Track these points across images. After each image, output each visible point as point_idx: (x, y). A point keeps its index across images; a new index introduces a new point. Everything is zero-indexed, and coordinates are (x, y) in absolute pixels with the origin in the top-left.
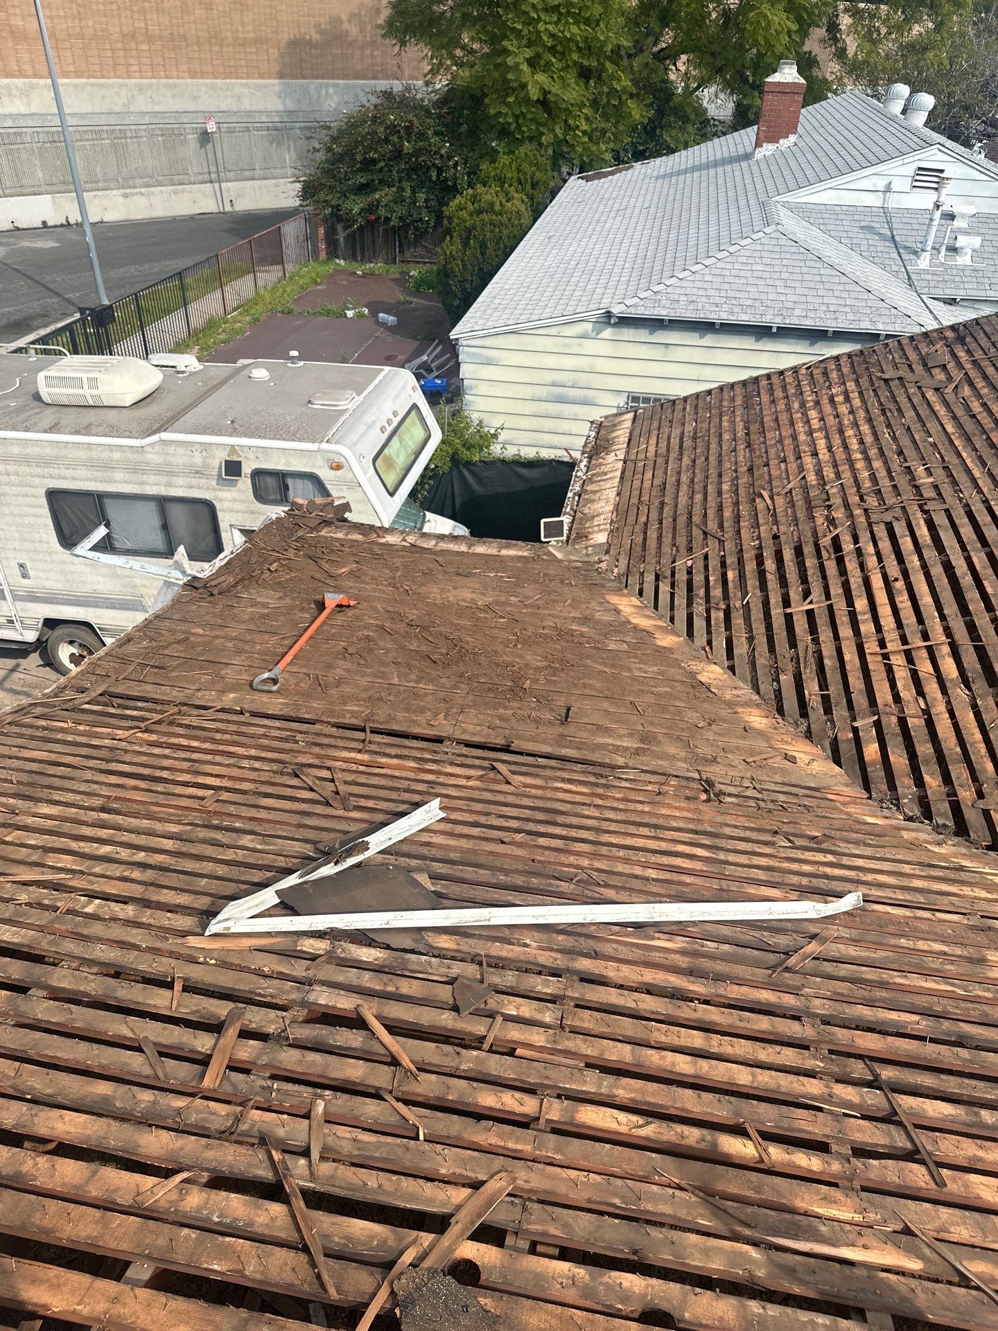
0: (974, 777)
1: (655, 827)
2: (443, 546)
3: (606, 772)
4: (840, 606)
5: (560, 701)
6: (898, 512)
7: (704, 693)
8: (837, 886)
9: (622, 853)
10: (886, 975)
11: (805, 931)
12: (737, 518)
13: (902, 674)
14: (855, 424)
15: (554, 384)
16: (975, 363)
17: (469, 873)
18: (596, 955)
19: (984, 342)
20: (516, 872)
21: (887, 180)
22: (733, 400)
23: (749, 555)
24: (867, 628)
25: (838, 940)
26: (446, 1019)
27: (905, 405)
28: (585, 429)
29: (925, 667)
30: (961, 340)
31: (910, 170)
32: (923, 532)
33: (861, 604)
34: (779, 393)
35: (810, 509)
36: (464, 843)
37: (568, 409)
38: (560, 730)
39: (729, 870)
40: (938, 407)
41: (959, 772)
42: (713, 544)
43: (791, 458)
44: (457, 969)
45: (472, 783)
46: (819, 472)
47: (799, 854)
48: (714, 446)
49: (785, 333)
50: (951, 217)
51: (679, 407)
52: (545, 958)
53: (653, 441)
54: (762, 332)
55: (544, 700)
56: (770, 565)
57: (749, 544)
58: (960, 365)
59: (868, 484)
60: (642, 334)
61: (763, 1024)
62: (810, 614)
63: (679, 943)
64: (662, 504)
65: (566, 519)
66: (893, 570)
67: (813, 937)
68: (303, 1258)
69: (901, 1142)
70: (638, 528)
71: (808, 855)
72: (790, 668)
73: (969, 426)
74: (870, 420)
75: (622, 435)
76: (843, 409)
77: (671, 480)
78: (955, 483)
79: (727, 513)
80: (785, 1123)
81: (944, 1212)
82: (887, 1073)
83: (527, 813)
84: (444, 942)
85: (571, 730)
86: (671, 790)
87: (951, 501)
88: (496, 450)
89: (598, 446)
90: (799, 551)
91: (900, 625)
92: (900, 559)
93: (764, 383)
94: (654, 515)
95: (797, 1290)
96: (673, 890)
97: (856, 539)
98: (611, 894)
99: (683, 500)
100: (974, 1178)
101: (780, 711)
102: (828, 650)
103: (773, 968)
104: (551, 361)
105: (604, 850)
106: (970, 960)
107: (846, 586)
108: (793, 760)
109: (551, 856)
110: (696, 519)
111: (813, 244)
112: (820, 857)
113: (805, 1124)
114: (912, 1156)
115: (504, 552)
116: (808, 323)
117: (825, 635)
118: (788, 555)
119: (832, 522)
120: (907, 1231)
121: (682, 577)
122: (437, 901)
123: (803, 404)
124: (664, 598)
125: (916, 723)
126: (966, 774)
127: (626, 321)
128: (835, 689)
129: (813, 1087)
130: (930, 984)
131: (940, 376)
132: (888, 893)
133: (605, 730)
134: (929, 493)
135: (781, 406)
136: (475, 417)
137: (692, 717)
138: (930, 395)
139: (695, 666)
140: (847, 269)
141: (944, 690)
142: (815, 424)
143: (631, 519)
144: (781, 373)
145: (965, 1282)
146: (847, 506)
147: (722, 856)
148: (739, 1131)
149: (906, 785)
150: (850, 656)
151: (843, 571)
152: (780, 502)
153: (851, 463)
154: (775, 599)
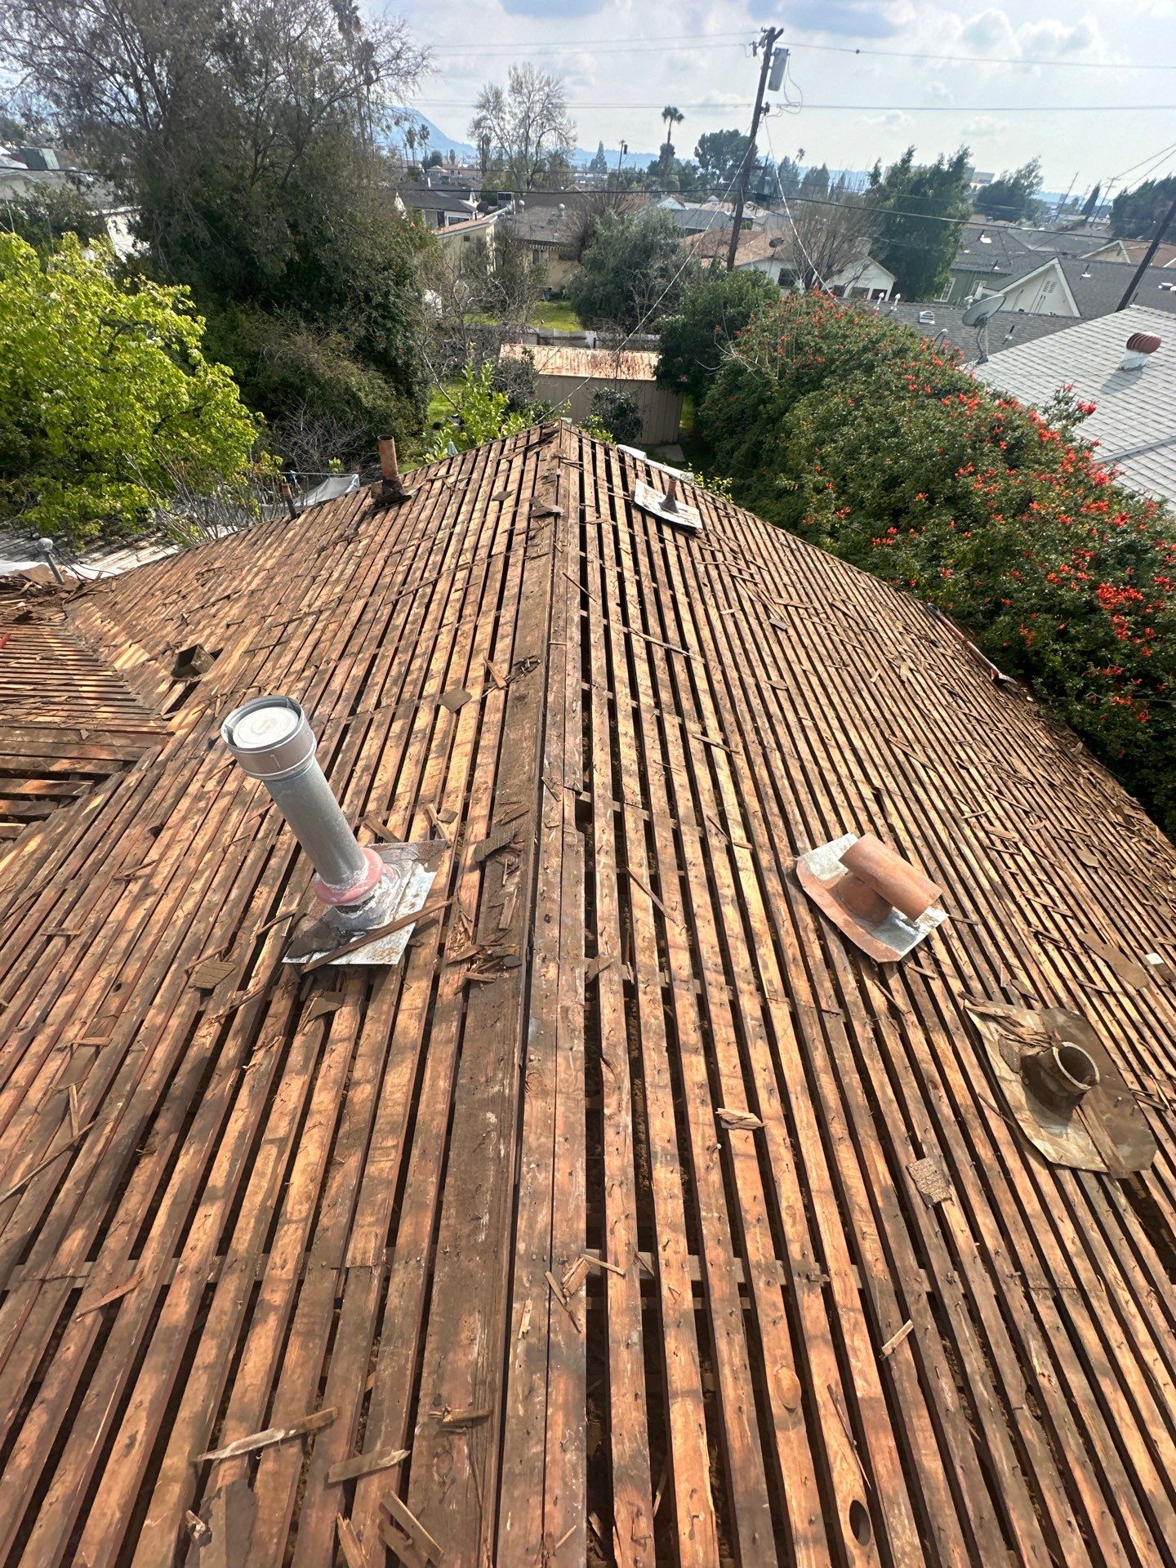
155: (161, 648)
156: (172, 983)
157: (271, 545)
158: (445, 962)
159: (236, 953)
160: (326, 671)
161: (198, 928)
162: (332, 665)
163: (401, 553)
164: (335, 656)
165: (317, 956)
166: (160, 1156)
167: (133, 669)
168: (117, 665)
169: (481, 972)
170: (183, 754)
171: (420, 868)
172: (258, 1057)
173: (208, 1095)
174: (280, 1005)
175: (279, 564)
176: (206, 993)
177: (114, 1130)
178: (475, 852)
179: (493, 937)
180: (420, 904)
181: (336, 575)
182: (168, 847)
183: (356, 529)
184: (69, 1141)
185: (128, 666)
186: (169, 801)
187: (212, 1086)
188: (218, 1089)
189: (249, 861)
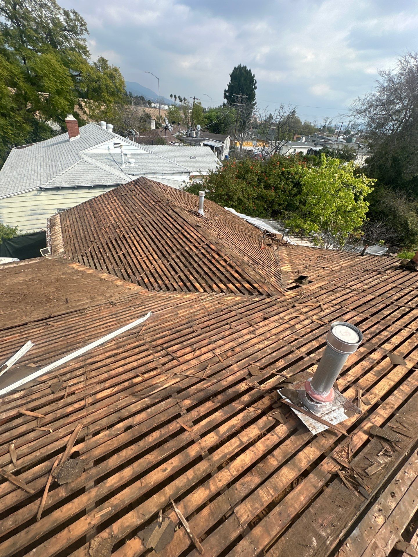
0: (167, 278)
1: (101, 319)
2: (6, 267)
3: (83, 311)
4: (129, 250)
5: (64, 298)
6: (135, 226)
7: (104, 281)
8: (146, 312)
9: (93, 329)
10: (160, 326)
11: (142, 325)
12: (98, 236)
13: (147, 261)
14: (119, 207)
15: (31, 210)
16: (141, 188)
17: (47, 356)
18: (92, 357)
19: (141, 183)
20: (63, 348)
21: (107, 146)
22: (87, 206)
23: (104, 244)
24: (137, 253)
25: (149, 324)
26: (51, 397)
27: (129, 201)
28: (46, 221)
29: (151, 258)
30: (136, 183)
31: (112, 143)
32: (141, 229)
33: (134, 249)
34: (98, 203)
35: (115, 229)
36: (43, 349)
37: (40, 217)
38: (66, 305)
39: (121, 320)
40: (136, 200)
41: (164, 278)
42: (94, 244)
43: (107, 218)
44: (50, 383)
45: (41, 331)
46: (114, 220)
47: (137, 309)
48: (86, 219)
49: (95, 187)
50: (126, 155)
51: (72, 210)
52: (77, 366)
53: (68, 221)
54: (89, 187)
55: (58, 299)
56: (110, 245)
57: (103, 241)
58: (138, 190)
59: (126, 221)
60: (54, 192)
61: (137, 350)
62: (123, 254)
63: (113, 343)
64: (77, 237)
65: (49, 248)
66: (138, 239)
67: (144, 326)
68: (19, 490)
69: (170, 357)
70: (72, 245)
71: (139, 309)
72: (123, 268)
73: (144, 203)
74: (122, 206)
75: (58, 220)
76: (115, 204)
77: (77, 230)
78: (145, 216)
79: (95, 235)
80: (147, 368)
81: (181, 366)
82: (165, 346)
83: (62, 331)
84: (44, 378)
85: (69, 304)
86: (102, 308)
87: (145, 220)
88: (18, 233)
89: (52, 225)
90: (116, 240)
91: (143, 251)
92: (139, 236)
93: (93, 201)
94: (75, 240)
95: (157, 400)
96: (109, 331)
97: (128, 234)
98: (93, 340)
99: (82, 234)
100: (185, 356)
101: (124, 279)
102: (130, 261)
103: (136, 337)
104: (27, 204)
105: (88, 331)
106: (176, 315)
107: (129, 245)
108: (130, 289)
109: (73, 339)
110: (87, 238)
111: (95, 163)
112: (141, 308)
113: (151, 366)
114: (173, 359)
115: (30, 262)
116: (101, 184)
117: (128, 258)
118: (114, 242)
119: (121, 231)
120: (176, 374)
121: (89, 254)
122: (39, 368)
123: (105, 204)
124: (86, 261)
125: (153, 271)
126: (166, 278)
127: (47, 189)
128: (134, 270)
129: (151, 357)
130: (169, 323)
131: (135, 193)
132: (157, 309)
133: (80, 301)
134: (140, 220)
135: (100, 206)
136: (5, 224)
137: (103, 288)
138: (133, 197)
139: (100, 275)
140: (106, 169)
141: (156, 262)
142: (110, 209)
143: (69, 243)
144: (97, 197)
145: (188, 377)
146: (123, 227)
147: (119, 318)
148: (137, 376)
149: (155, 285)
150: (135, 261)
151: (127, 242)
152: (107, 229)
153: (121, 216)
154: (114, 253)
155: (296, 270)
156: (244, 363)
157: (348, 259)
158: (331, 454)
159: (264, 372)
160: (344, 311)
161: (259, 355)
162: (348, 310)
163: (402, 289)
164: (351, 308)
165: (288, 400)
166: (214, 405)
167: (285, 272)
168: (282, 268)
169: (346, 479)
170: (285, 303)
171: (342, 409)
172: (251, 409)
173: (234, 404)
174: (266, 402)
175: (347, 267)
176: (250, 375)
177: (211, 385)
178: (371, 428)
179: (360, 471)
180: (335, 423)
181: (367, 282)
182: (265, 325)
183: (385, 271)
184: (201, 376)
185: (285, 270)
186: (273, 313)
187: (236, 402)
188: (237, 405)
189: (283, 349)
